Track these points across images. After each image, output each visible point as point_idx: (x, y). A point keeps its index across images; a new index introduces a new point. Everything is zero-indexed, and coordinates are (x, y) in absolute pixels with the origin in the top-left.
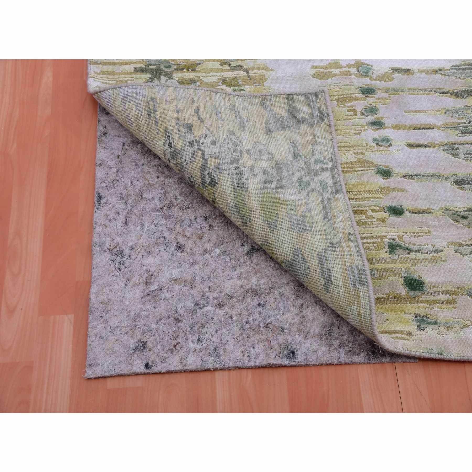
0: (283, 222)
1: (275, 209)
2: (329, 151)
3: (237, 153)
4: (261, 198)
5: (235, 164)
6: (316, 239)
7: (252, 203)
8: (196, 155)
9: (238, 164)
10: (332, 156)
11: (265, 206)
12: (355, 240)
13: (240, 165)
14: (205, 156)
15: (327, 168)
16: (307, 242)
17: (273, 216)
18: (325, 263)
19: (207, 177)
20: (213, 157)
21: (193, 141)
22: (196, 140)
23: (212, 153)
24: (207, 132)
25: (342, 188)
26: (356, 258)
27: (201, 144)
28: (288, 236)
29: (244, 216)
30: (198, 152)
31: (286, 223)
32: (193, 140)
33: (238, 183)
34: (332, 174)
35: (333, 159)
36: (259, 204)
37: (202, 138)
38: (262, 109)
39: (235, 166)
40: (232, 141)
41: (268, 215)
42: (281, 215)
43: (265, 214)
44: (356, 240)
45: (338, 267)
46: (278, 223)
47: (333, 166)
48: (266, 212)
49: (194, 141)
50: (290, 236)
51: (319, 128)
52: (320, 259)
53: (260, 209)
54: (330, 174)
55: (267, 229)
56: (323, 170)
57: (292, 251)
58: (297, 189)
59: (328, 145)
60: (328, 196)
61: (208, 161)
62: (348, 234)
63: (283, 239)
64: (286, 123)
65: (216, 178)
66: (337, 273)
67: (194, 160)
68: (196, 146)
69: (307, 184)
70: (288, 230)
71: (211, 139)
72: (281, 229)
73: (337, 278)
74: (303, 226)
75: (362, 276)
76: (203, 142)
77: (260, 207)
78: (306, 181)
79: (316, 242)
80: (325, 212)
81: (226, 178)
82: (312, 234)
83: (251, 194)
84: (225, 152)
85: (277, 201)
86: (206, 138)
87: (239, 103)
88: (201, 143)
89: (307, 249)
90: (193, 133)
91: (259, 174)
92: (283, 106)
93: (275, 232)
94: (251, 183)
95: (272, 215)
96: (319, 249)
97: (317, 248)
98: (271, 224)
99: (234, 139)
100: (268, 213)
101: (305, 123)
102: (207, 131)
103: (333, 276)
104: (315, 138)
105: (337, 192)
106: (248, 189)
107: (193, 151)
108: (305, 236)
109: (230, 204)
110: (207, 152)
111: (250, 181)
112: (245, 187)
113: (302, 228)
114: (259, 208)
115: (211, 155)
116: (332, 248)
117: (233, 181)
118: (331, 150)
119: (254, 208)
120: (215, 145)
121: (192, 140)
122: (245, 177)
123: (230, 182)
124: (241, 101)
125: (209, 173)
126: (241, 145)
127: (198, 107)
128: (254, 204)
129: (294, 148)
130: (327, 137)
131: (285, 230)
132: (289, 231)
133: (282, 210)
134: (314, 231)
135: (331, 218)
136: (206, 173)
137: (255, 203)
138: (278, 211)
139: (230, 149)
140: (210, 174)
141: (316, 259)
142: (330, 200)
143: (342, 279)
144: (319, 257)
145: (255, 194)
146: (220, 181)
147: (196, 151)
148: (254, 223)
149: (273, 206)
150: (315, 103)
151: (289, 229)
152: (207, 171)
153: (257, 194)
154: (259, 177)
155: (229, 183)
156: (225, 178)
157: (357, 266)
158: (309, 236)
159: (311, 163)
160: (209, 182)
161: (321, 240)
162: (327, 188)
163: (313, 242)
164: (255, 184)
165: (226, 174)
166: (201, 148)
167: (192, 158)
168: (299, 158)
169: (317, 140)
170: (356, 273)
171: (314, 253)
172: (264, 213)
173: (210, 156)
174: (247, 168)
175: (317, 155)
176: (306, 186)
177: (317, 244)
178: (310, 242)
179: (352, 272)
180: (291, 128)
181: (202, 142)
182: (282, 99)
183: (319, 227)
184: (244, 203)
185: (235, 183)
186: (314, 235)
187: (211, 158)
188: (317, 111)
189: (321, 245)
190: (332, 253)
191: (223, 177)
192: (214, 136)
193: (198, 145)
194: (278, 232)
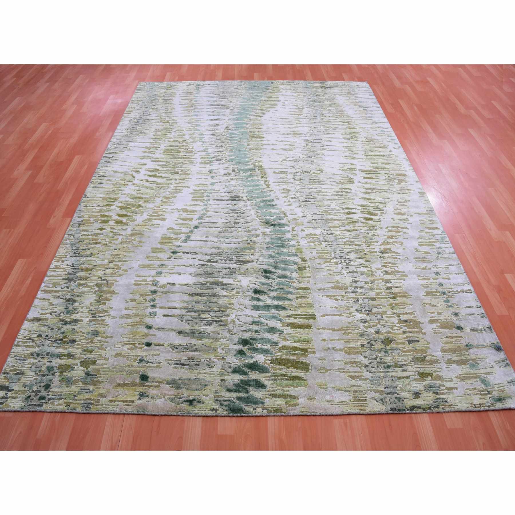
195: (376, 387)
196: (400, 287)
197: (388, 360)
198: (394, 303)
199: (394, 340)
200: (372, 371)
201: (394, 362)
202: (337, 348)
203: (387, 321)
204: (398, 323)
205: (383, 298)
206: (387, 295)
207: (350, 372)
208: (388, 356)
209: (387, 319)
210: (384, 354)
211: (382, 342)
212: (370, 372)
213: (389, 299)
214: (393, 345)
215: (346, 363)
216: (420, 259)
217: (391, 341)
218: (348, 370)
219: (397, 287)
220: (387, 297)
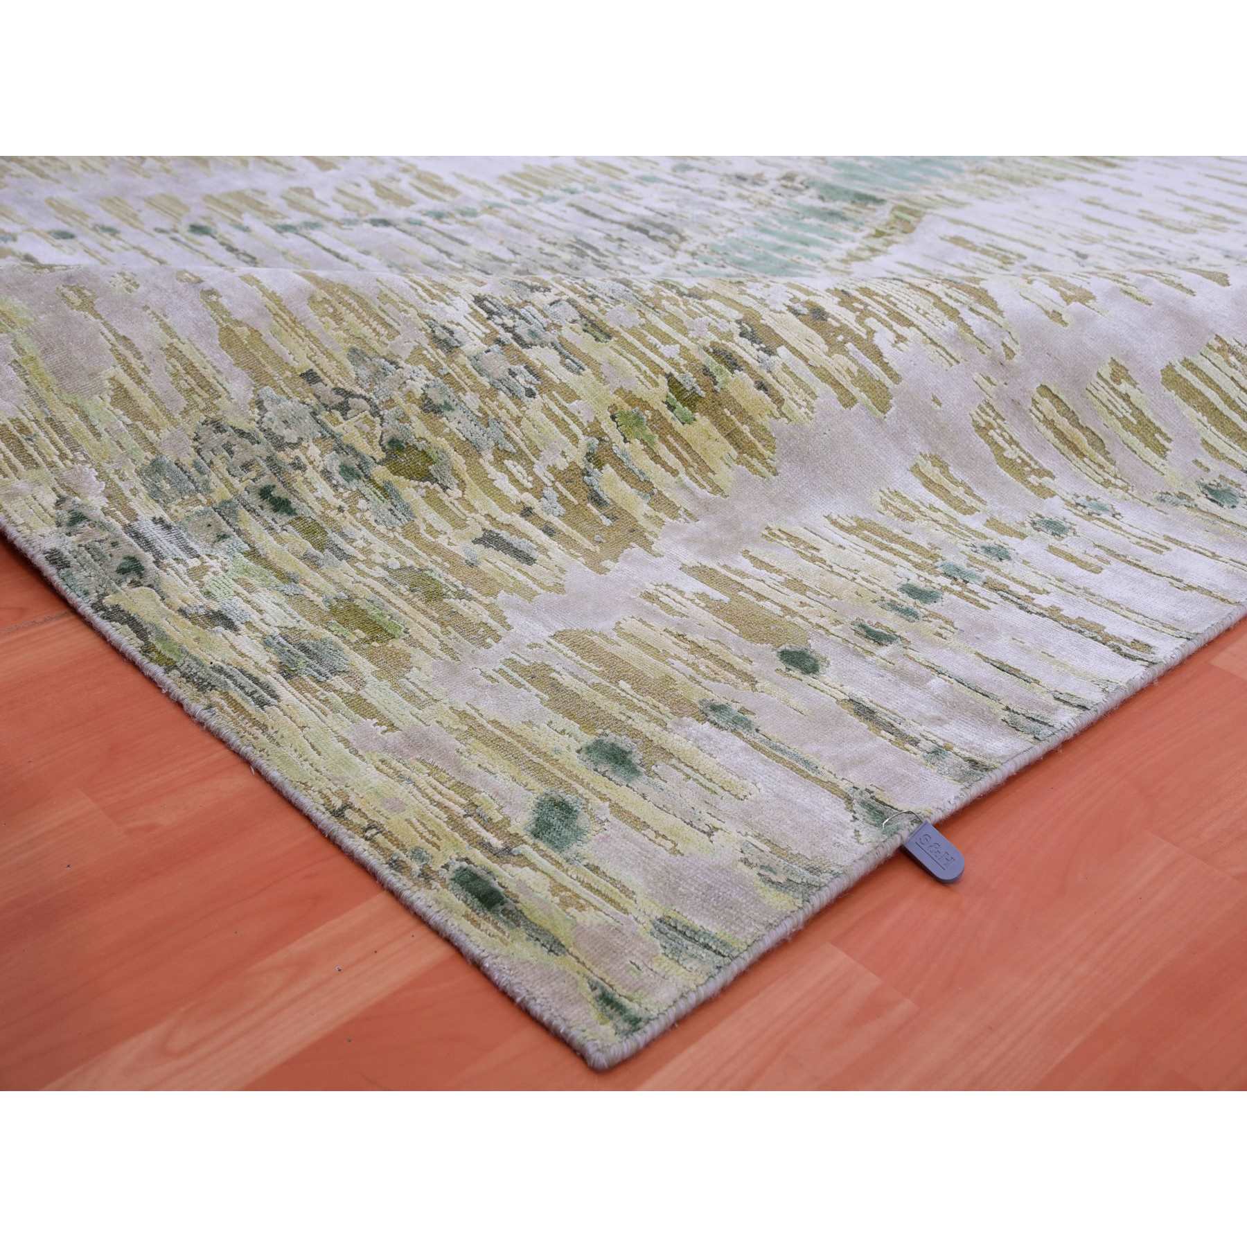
195: (134, 492)
196: (779, 401)
197: (314, 490)
198: (656, 412)
199: (445, 488)
200: (208, 455)
201: (324, 516)
202: (224, 301)
203: (524, 422)
204: (552, 469)
205: (642, 356)
206: (675, 365)
207: (139, 381)
208: (335, 487)
209: (540, 416)
210: (335, 469)
211: (393, 442)
212: (198, 451)
213: (662, 381)
214: (411, 491)
215: (172, 352)
216: (1064, 424)
217: (427, 476)
218: (147, 371)
219: (762, 386)
220: (668, 369)
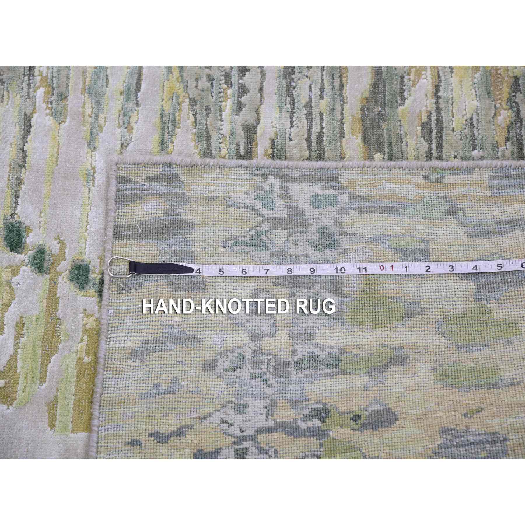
0: (408, 289)
1: (382, 301)
2: (243, 177)
3: (262, 363)
4: (361, 327)
5: (289, 369)
6: (443, 237)
7: (369, 343)
8: (265, 445)
9: (289, 364)
10: (256, 172)
11: (377, 319)
12: (439, 171)
13: (290, 360)
14: (270, 425)
15: (282, 188)
16: (447, 252)
17: (396, 306)
18: (486, 228)
19: (309, 424)
20: (274, 412)
21: (236, 450)
22: (234, 443)
23: (265, 412)
24: (216, 418)
25: (325, 168)
26: (475, 176)
27: (244, 434)
28: (434, 285)
29: (391, 359)
30: (259, 440)
31: (410, 286)
32: (233, 450)
33: (329, 366)
34: (294, 180)
35: (261, 172)
36: (371, 330)
37: (229, 431)
38: (140, 291)
39: (293, 369)
40: (233, 370)
41: (394, 316)
42: (395, 292)
43: (391, 321)
44: (440, 169)
45: (492, 209)
46: (410, 299)
47: (276, 176)
48: (388, 319)
49: (236, 447)
50: (434, 281)
51: (192, 187)
52: (480, 235)
53: (381, 329)
54: (295, 184)
55: (418, 319)
56: (286, 197)
57: (461, 281)
58: (339, 255)
59: (230, 177)
60: (344, 198)
61: (281, 420)
62: (427, 181)
63: (437, 294)
64: (174, 247)
65: (316, 406)
66: (504, 212)
67: (273, 450)
68: (245, 444)
69: (324, 232)
70: (423, 283)
71: (231, 412)
72: (421, 294)
73: (514, 212)
74: (419, 255)
75: (512, 173)
76: (239, 429)
77: (377, 329)
78: (318, 234)
79: (448, 237)
80: (384, 210)
81: (318, 387)
82: (433, 242)
83: (353, 344)
84: (262, 386)
85: (367, 297)
86: (229, 421)
87: (123, 338)
88: (242, 434)
89: (460, 255)
90: (218, 449)
91: (310, 325)
92: (136, 249)
93: (425, 306)
94: (331, 343)
95: (395, 308)
96: (461, 235)
97: (459, 237)
98: (409, 312)
99: (224, 364)
100: (389, 314)
101: (180, 211)
102: (211, 418)
103: (509, 218)
104: (214, 199)
105: (334, 178)
106: (342, 347)
107: (257, 451)
108: (437, 254)
109: (365, 383)
110: (261, 421)
111: (327, 344)
112: (337, 354)
113: (422, 258)
114: (378, 331)
115: (267, 415)
116: (460, 214)
117: (325, 375)
118: (243, 172)
119: (378, 339)
120: (246, 406)
121: (233, 453)
122: (317, 351)
123: (327, 381)
124: (118, 335)
125: (304, 421)
126: (240, 351)
127: (151, 435)
128: (372, 340)
129: (237, 243)
130: (213, 176)
131: (424, 288)
132: (426, 282)
133: (386, 290)
134: (428, 236)
135: (395, 203)
136: (303, 426)
137: (369, 337)
138: (386, 297)
139: (254, 377)
140: (305, 419)
141: (477, 241)
142: (353, 197)
143: (515, 205)
144: (475, 236)
145: (352, 336)
146: (321, 398)
147: (257, 445)
148: (405, 341)
149: (376, 305)
150: (138, 186)
151: (422, 281)
152: (300, 424)
153: (352, 333)
154: (317, 325)
155: (329, 382)
156: (318, 390)
157: (491, 178)
158: (436, 247)
159: (272, 216)
160: (319, 422)
161: (445, 229)
162: (326, 197)
163: (448, 243)
164: (332, 335)
165: (310, 388)
166: (251, 434)
167: (270, 453)
168: (264, 238)
169: (218, 195)
170: (505, 181)
171: (467, 243)
172: (388, 322)
173: (270, 417)
174: (296, 347)
175: (253, 202)
176: (330, 236)
177: (451, 236)
178: (447, 247)
179: (503, 187)
180: (188, 239)
181: (239, 432)
182: (122, 249)
183: (420, 227)
184: (367, 358)
185: (329, 371)
186: (436, 239)
187: (275, 415)
188: (156, 186)
189: (453, 230)
190: (467, 215)
191: (315, 393)
192: (222, 406)
193: (244, 439)
194: (425, 300)
